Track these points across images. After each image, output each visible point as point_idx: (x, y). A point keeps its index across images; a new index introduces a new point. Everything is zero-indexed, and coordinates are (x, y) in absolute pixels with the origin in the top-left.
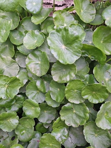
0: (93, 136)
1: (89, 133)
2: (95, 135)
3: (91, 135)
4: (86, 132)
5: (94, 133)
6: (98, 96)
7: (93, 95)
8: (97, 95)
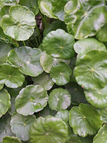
0: (22, 125)
1: (17, 123)
2: (24, 125)
3: (20, 125)
4: (13, 122)
5: (22, 123)
6: (16, 80)
7: (10, 79)
8: (14, 79)
